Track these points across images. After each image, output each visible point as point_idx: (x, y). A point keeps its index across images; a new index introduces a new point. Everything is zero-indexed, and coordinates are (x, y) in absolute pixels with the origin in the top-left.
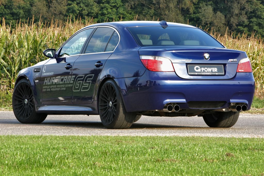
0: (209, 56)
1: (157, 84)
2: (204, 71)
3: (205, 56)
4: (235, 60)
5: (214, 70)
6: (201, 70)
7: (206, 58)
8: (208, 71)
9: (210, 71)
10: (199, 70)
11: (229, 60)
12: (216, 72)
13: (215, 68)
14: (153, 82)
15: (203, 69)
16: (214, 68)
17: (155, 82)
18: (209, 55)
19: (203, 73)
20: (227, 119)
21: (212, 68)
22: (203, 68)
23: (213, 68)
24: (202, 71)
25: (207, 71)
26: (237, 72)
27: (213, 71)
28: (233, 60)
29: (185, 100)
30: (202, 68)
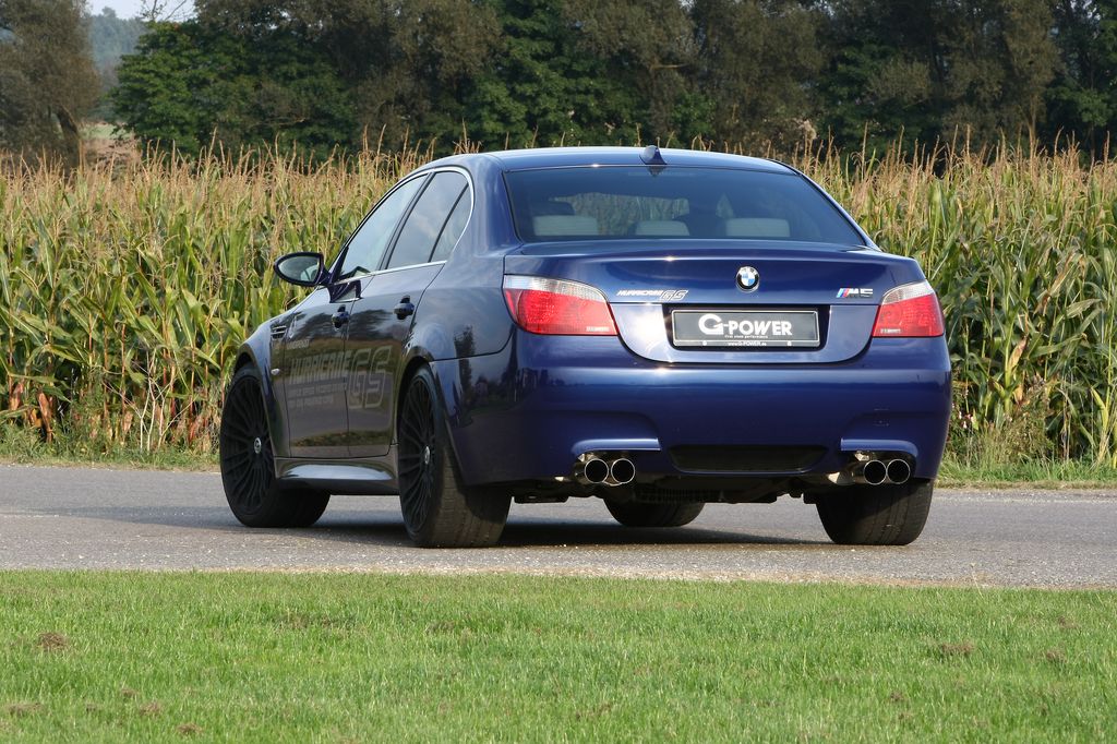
0: (756, 277)
1: (552, 382)
2: (737, 332)
3: (740, 277)
4: (863, 291)
5: (779, 328)
6: (726, 330)
7: (745, 282)
8: (753, 334)
9: (760, 334)
10: (719, 330)
11: (841, 290)
12: (786, 337)
13: (784, 323)
14: (536, 372)
15: (733, 325)
16: (778, 323)
17: (545, 373)
18: (755, 272)
19: (733, 339)
20: (883, 514)
21: (769, 323)
22: (735, 323)
23: (775, 323)
24: (731, 333)
25: (751, 331)
26: (871, 337)
27: (775, 333)
28: (856, 291)
29: (655, 441)
30: (731, 323)
